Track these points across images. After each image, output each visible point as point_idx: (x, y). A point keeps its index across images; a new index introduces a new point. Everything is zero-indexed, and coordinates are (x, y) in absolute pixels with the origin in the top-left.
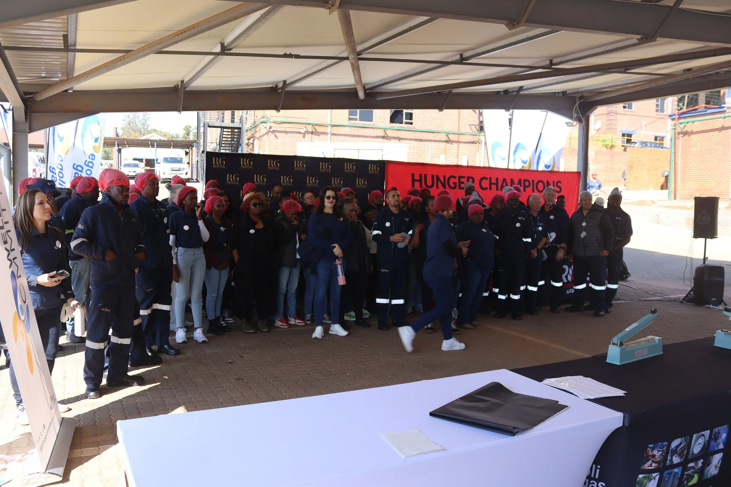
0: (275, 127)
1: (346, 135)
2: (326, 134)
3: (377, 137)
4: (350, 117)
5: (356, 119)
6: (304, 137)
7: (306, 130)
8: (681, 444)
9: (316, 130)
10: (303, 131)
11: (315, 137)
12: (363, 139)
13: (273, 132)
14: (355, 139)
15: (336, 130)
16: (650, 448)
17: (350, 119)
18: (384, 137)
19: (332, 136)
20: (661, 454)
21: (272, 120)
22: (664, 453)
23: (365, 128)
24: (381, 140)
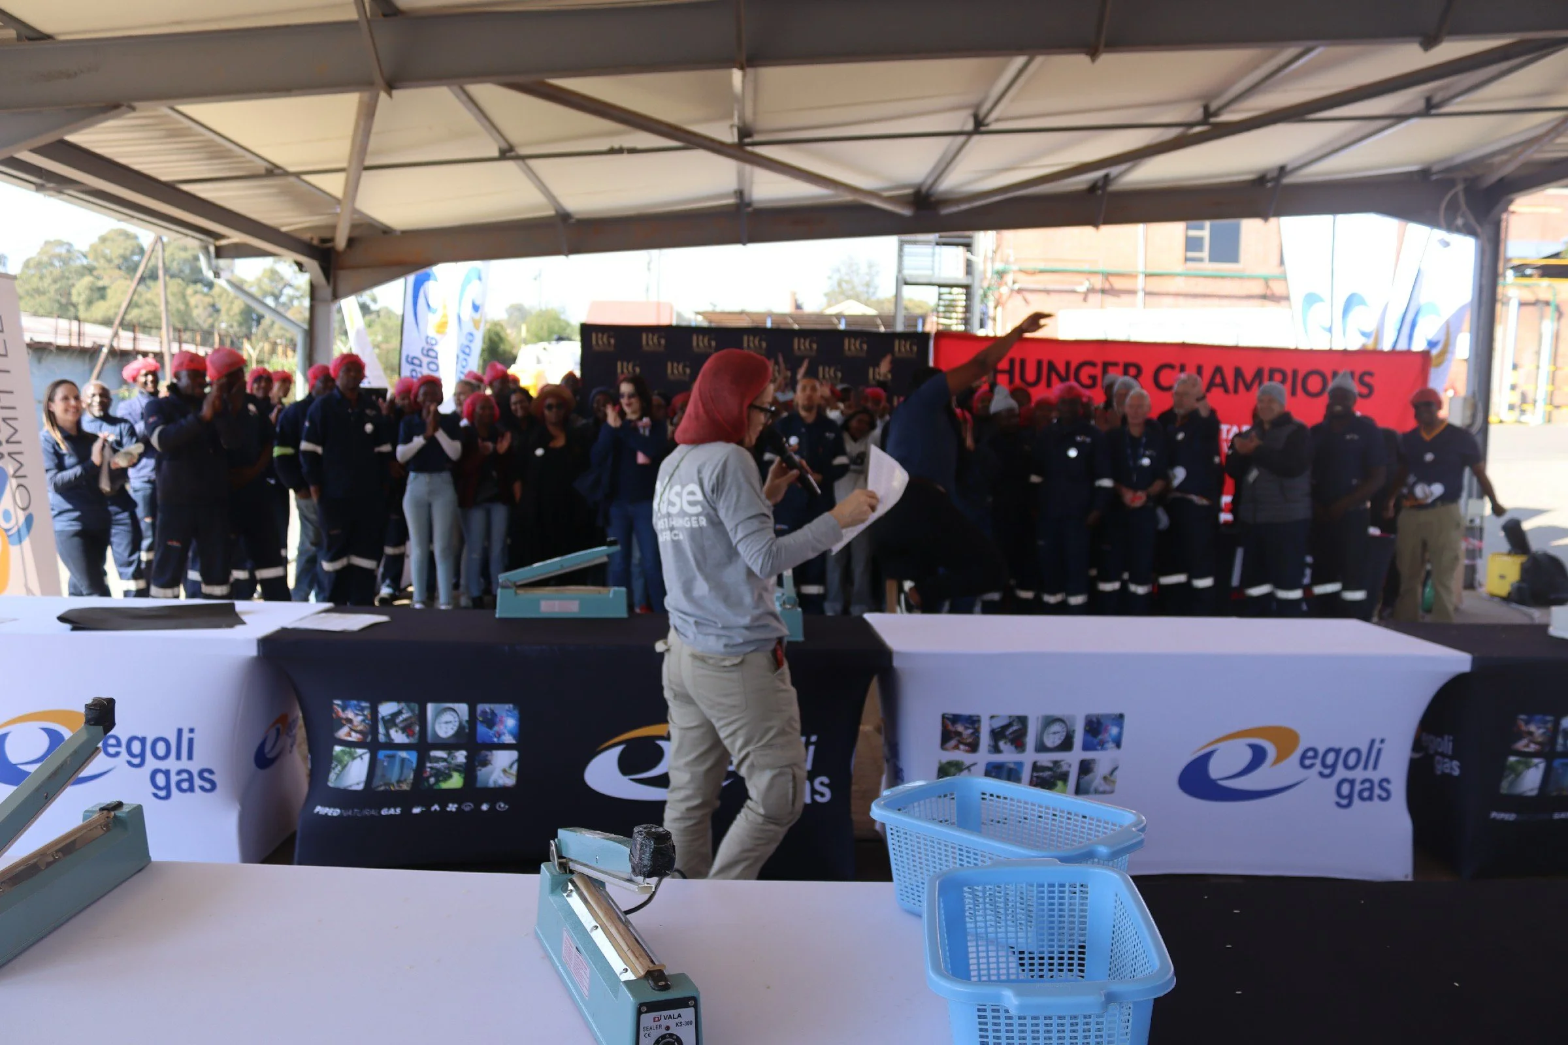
0: (1025, 282)
1: (1177, 295)
2: (1133, 292)
3: (1249, 297)
4: (1191, 254)
5: (1201, 260)
6: (1085, 299)
7: (1091, 286)
8: (400, 713)
9: (1111, 285)
10: (1082, 288)
11: (1109, 299)
12: (1216, 301)
13: (1020, 291)
14: (1199, 301)
15: (1155, 285)
16: (338, 705)
17: (1187, 260)
18: (1264, 297)
19: (1148, 298)
20: (363, 721)
21: (1015, 267)
22: (367, 719)
23: (1223, 277)
24: (1259, 302)
